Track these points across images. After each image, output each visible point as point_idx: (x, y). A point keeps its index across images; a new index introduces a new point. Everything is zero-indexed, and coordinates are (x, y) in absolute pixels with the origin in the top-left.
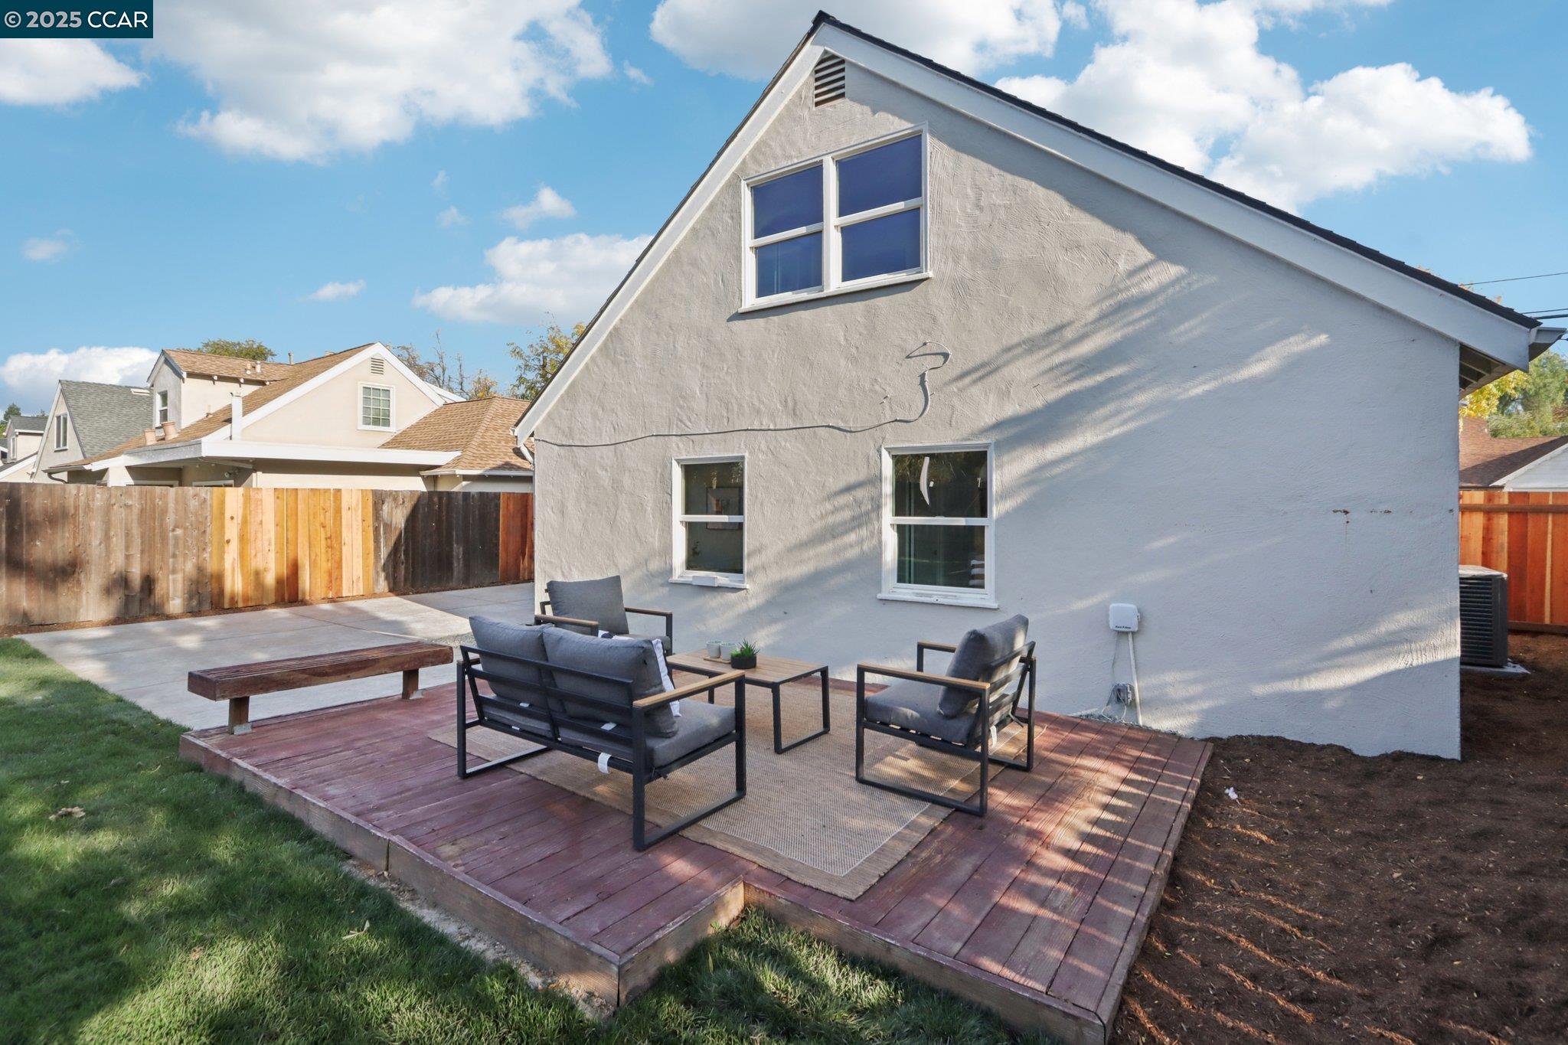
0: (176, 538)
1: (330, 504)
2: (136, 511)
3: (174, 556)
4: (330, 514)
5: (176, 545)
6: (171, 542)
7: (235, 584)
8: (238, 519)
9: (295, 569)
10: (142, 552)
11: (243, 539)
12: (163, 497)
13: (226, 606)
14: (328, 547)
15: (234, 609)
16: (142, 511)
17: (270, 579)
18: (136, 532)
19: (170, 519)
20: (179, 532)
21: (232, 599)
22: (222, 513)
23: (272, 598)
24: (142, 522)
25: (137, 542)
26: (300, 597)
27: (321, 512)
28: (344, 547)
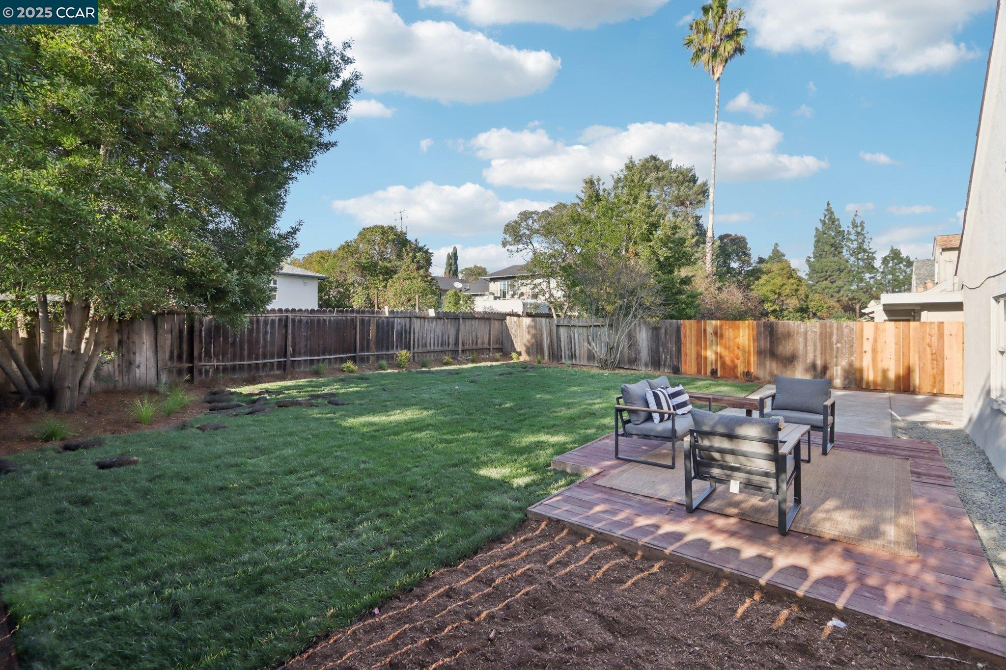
0: (838, 348)
1: (935, 331)
2: (818, 334)
3: (836, 357)
4: (935, 339)
5: (837, 352)
6: (835, 350)
7: (870, 375)
8: (871, 340)
9: (909, 372)
10: (821, 354)
11: (875, 351)
12: (831, 327)
13: (864, 387)
14: (933, 359)
15: (868, 389)
16: (821, 334)
17: (892, 375)
18: (818, 344)
19: (834, 338)
20: (839, 345)
21: (868, 383)
22: (862, 336)
23: (892, 387)
24: (821, 340)
25: (819, 348)
26: (911, 389)
27: (928, 336)
28: (945, 360)
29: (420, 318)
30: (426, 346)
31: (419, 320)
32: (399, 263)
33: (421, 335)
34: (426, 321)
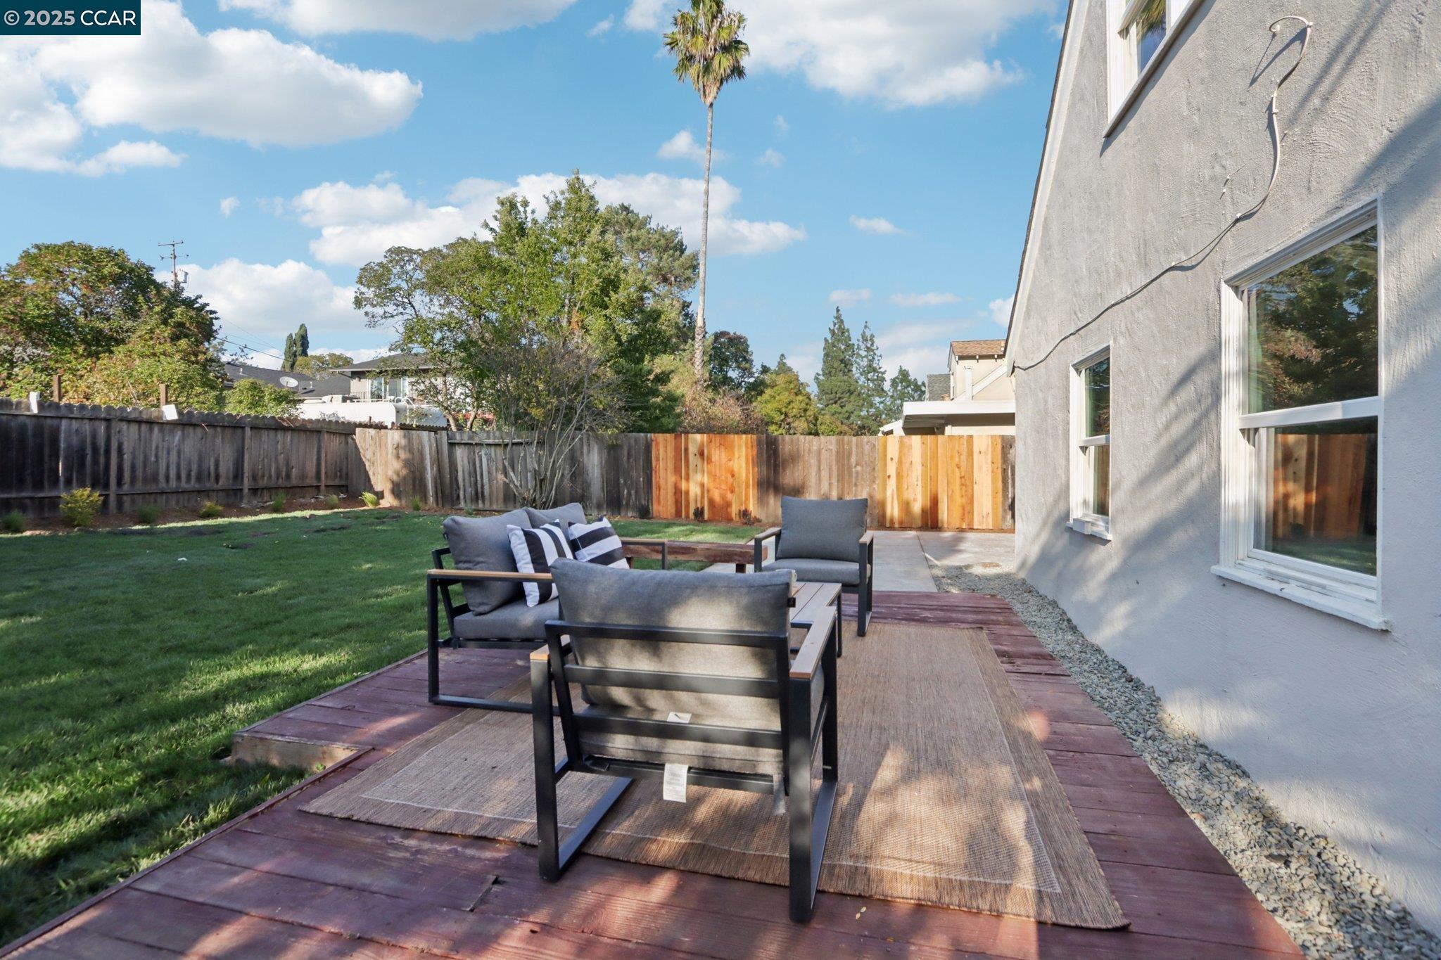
0: (857, 473)
1: (964, 448)
2: (834, 453)
3: (856, 485)
4: (964, 457)
5: (857, 477)
6: (854, 475)
7: (893, 510)
8: (896, 460)
9: (935, 502)
10: (838, 481)
11: (899, 475)
12: (849, 443)
13: (888, 525)
14: (962, 485)
15: (892, 528)
16: (838, 453)
17: (917, 508)
18: (834, 468)
19: (853, 460)
20: (859, 468)
21: (892, 521)
22: (886, 456)
23: (919, 523)
24: (838, 461)
25: (835, 473)
26: (940, 525)
27: (957, 455)
28: (975, 486)
29: (139, 422)
30: (155, 479)
31: (134, 427)
32: (129, 324)
33: (140, 458)
34: (156, 429)
